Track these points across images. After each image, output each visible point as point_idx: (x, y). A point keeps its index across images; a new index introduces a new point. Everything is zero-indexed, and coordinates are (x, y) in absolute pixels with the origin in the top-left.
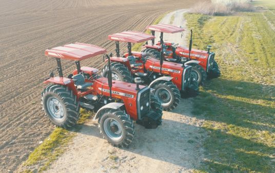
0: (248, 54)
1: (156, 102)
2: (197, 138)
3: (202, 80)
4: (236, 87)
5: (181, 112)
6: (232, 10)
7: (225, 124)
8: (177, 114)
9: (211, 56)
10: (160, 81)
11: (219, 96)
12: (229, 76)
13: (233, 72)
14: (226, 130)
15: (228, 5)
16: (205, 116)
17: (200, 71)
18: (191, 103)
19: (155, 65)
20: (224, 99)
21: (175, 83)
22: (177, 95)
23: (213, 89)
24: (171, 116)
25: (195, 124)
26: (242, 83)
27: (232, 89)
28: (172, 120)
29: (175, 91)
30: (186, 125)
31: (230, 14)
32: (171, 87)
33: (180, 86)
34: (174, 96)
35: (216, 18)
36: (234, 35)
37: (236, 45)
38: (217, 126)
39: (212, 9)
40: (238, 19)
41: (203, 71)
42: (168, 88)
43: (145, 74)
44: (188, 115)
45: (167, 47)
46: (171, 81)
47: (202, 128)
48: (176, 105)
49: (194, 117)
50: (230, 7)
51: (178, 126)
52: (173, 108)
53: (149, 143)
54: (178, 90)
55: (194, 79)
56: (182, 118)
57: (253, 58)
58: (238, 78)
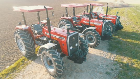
0: (132, 20)
1: (84, 43)
2: (112, 70)
3: (113, 30)
4: (131, 35)
5: (101, 49)
6: (121, 6)
7: (131, 59)
8: (99, 50)
9: (118, 18)
10: (89, 30)
11: (123, 40)
12: (126, 29)
13: (127, 28)
14: (132, 63)
15: (120, 5)
16: (116, 52)
17: (112, 25)
18: (107, 43)
19: (86, 21)
20: (126, 41)
21: (98, 31)
22: (99, 38)
23: (119, 36)
24: (95, 51)
25: (110, 57)
26: (134, 33)
27: (129, 36)
28: (95, 54)
29: (97, 36)
30: (104, 58)
31: (121, 8)
32: (95, 33)
33: (101, 33)
34: (97, 39)
35: (115, 9)
36: (124, 14)
37: (126, 17)
38: (126, 60)
39: (114, 6)
40: (124, 9)
41: (113, 26)
42: (93, 34)
43: (81, 27)
44: (105, 51)
45: (95, 14)
46: (95, 29)
47: (115, 61)
48: (98, 45)
49: (109, 52)
50: (121, 5)
51: (99, 59)
52: (96, 46)
53: (77, 73)
54: (100, 35)
55: (109, 29)
56: (101, 53)
57: (135, 22)
58: (130, 30)
